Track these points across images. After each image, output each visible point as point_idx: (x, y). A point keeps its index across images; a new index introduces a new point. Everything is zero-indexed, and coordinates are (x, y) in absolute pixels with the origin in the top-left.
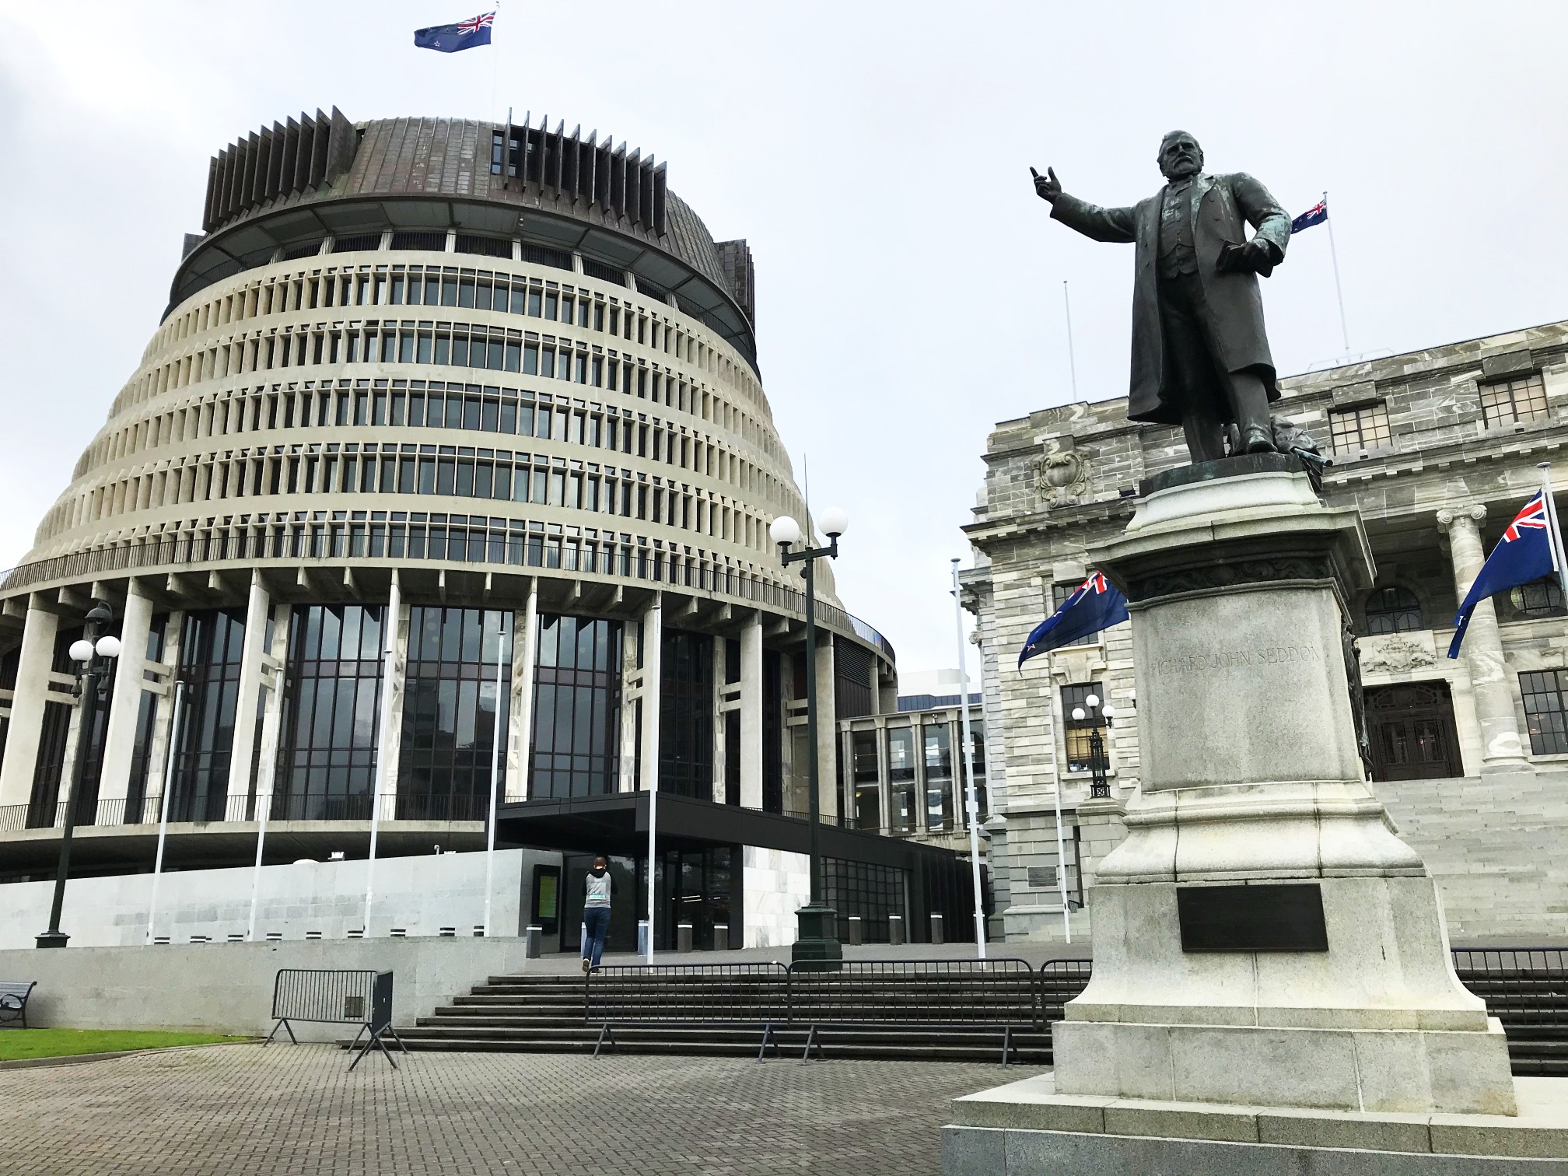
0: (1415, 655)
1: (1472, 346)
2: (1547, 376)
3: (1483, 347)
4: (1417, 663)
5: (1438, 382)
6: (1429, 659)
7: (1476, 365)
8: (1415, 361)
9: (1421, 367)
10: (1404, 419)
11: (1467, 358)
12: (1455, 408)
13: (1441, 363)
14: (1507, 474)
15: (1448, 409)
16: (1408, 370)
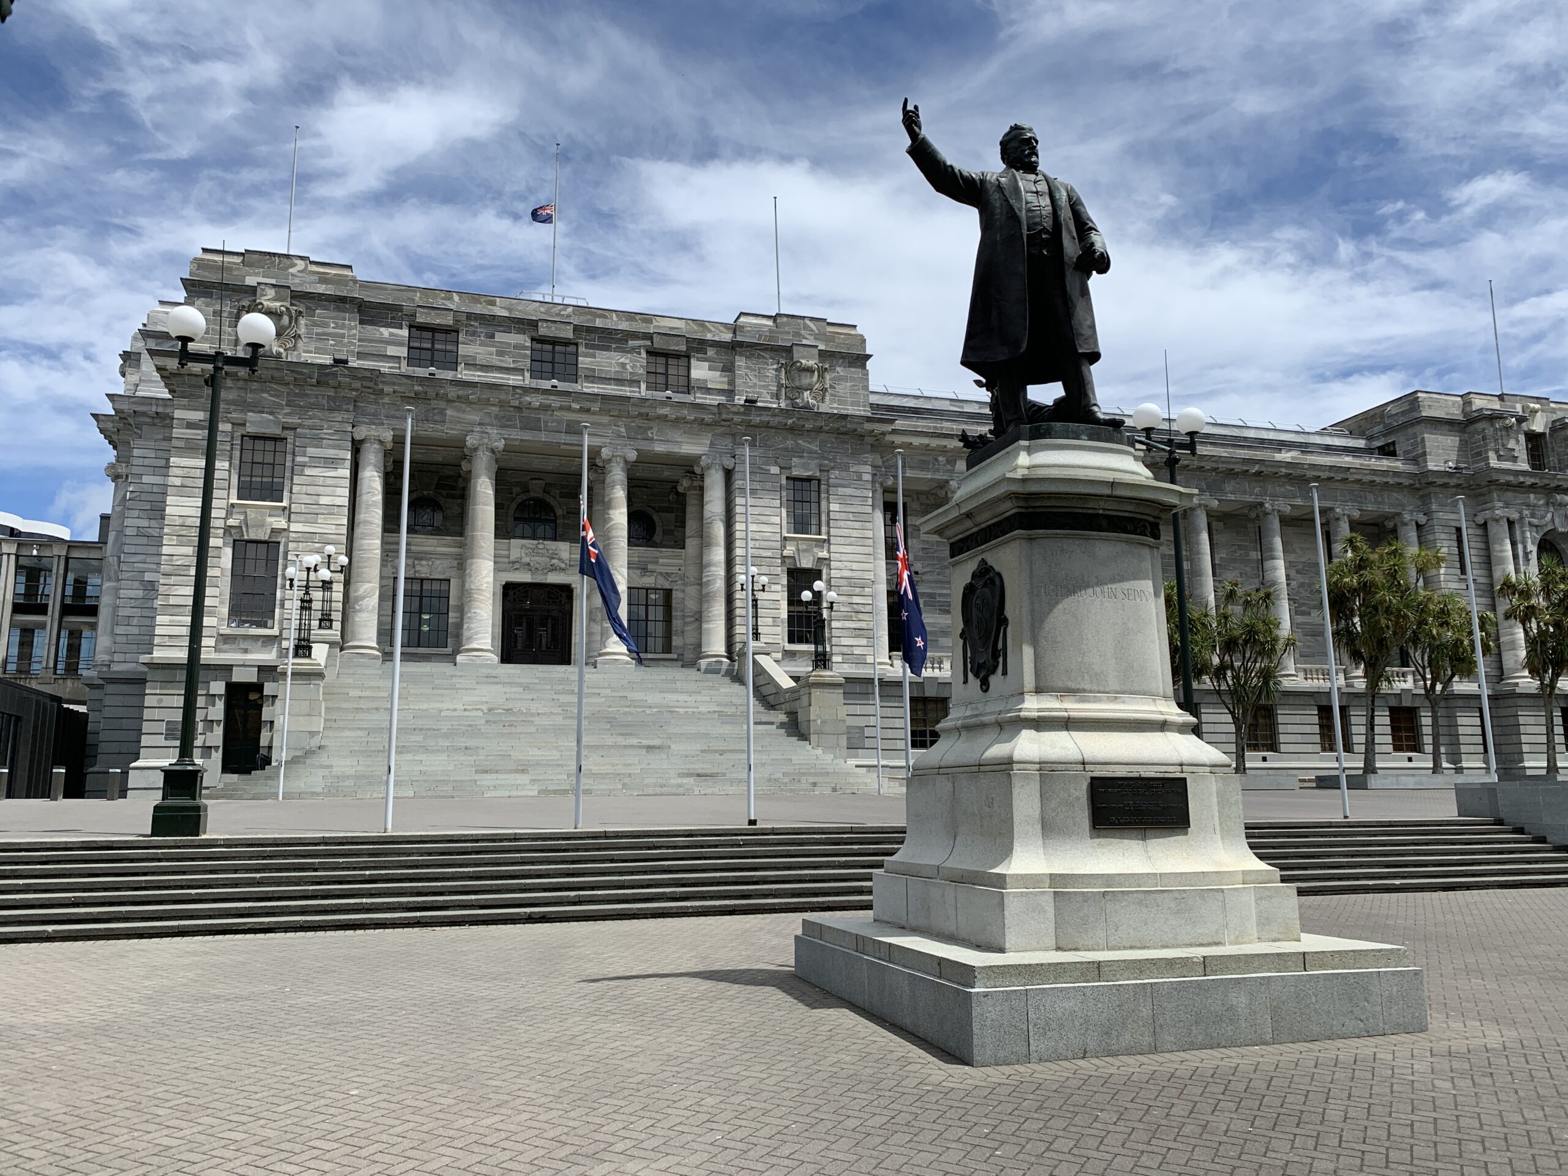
0: (554, 561)
1: (647, 318)
2: (693, 362)
3: (655, 323)
4: (553, 569)
5: (620, 341)
6: (563, 566)
7: (649, 336)
8: (605, 317)
9: (609, 325)
10: (591, 363)
11: (642, 327)
12: (628, 367)
13: (624, 326)
15: (623, 365)
16: (599, 323)
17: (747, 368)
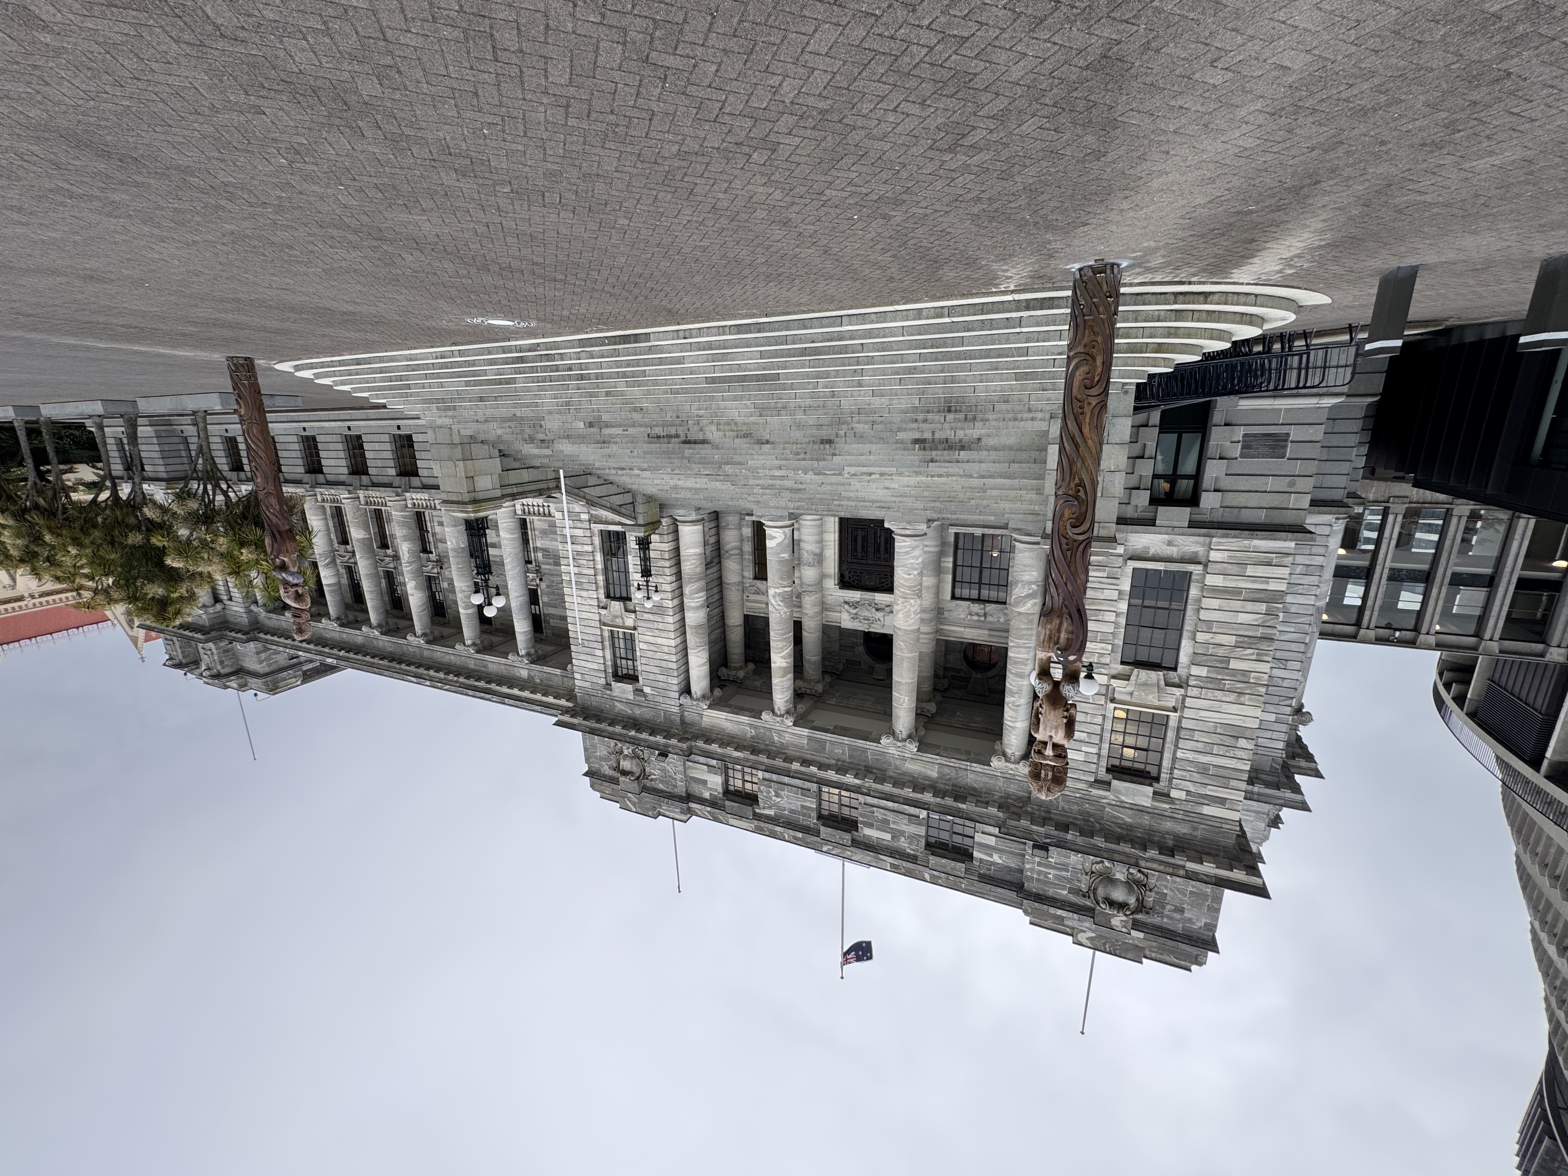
0: (854, 611)
1: (759, 831)
2: (721, 790)
3: (754, 827)
4: (855, 605)
5: (782, 816)
6: (846, 607)
7: (758, 816)
8: (795, 838)
9: (791, 832)
10: (805, 801)
11: (762, 824)
12: (773, 793)
13: (779, 829)
14: (749, 735)
15: (777, 795)
16: (799, 834)
17: (675, 779)
